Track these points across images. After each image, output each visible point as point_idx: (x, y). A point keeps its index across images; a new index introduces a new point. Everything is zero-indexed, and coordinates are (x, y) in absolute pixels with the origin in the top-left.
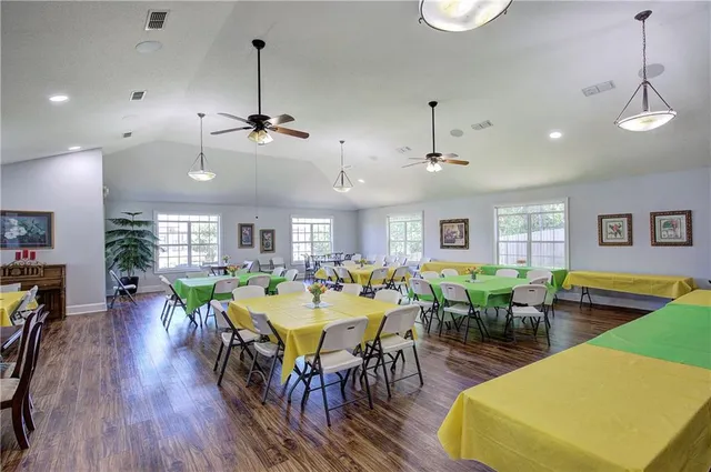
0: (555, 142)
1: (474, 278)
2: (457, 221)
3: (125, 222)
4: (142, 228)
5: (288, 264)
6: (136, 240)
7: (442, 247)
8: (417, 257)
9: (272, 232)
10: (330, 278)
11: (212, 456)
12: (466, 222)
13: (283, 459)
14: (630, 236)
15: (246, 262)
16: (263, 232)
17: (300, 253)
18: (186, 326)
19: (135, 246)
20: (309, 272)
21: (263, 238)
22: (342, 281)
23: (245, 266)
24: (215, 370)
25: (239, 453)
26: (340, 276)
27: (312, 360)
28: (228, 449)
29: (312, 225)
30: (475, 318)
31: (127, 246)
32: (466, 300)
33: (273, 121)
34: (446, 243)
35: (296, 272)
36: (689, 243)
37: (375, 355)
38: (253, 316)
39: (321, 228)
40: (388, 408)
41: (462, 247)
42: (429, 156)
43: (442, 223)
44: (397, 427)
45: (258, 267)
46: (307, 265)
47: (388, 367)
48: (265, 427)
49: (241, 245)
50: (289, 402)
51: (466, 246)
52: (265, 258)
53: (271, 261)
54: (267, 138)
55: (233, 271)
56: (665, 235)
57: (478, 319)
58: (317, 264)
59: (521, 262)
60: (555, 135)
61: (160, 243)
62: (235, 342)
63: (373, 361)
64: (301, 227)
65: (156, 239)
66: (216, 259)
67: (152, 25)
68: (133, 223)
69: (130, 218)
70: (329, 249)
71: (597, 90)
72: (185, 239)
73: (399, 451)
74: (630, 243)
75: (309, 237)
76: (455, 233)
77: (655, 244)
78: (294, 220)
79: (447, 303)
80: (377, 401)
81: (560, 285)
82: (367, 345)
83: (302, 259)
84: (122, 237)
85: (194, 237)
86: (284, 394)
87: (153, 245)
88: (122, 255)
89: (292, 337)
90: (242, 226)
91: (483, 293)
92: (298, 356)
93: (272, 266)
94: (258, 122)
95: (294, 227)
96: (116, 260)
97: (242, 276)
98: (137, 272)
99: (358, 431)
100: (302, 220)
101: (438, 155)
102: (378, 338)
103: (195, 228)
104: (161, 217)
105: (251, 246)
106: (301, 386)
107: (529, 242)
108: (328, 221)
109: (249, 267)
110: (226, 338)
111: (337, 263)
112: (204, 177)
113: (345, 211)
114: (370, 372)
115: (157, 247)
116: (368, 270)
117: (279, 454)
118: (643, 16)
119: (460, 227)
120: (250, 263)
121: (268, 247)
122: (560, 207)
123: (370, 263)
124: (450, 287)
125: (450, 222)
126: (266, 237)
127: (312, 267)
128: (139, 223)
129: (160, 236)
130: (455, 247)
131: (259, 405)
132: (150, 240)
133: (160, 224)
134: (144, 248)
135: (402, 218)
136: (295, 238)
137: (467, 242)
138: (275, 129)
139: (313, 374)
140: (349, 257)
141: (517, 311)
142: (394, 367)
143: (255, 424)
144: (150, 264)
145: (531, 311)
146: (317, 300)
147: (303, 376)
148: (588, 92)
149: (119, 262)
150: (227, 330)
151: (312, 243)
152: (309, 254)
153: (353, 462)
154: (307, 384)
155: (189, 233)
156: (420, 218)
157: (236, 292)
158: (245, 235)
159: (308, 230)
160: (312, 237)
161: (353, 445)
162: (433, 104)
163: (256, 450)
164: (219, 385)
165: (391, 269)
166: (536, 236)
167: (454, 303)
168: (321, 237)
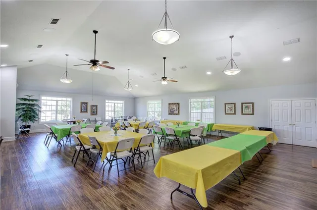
0: (209, 76)
1: (178, 126)
2: (175, 104)
3: (26, 100)
4: (34, 102)
5: (104, 120)
6: (30, 108)
7: (169, 114)
8: (159, 119)
9: (96, 106)
10: (122, 126)
11: (74, 188)
12: (178, 104)
13: (102, 187)
14: (235, 111)
15: (84, 119)
16: (92, 106)
17: (109, 116)
18: (56, 146)
19: (30, 111)
20: (112, 123)
21: (92, 109)
22: (127, 127)
23: (83, 121)
24: (72, 161)
25: (84, 186)
26: (126, 125)
27: (113, 154)
28: (80, 185)
29: (115, 103)
30: (177, 140)
31: (25, 111)
32: (174, 134)
33: (100, 63)
34: (171, 112)
35: (107, 123)
36: (253, 114)
37: (138, 154)
38: (90, 138)
39: (119, 105)
40: (141, 171)
41: (177, 114)
42: (163, 78)
43: (169, 104)
44: (144, 176)
45: (89, 121)
46: (112, 121)
47: (143, 158)
48: (94, 178)
49: (82, 111)
50: (104, 170)
51: (178, 114)
52: (92, 118)
53: (95, 119)
54: (97, 69)
55: (79, 123)
56: (245, 111)
57: (178, 141)
58: (116, 120)
59: (198, 120)
60: (209, 73)
61: (42, 110)
62: (82, 149)
63: (137, 156)
64: (110, 104)
65: (41, 108)
66: (69, 118)
67: (52, 23)
68: (29, 100)
69: (28, 98)
70: (122, 114)
71: (221, 59)
72: (54, 108)
73: (143, 183)
74: (235, 114)
75: (113, 109)
76: (174, 109)
77: (243, 114)
78: (107, 101)
79: (167, 135)
80: (137, 169)
81: (211, 129)
82: (135, 149)
83: (110, 118)
84: (24, 106)
85: (59, 108)
86: (101, 168)
87: (39, 111)
88: (23, 115)
89: (106, 145)
90: (82, 103)
91: (180, 131)
92: (107, 152)
93: (96, 121)
94: (94, 62)
95: (107, 104)
96: (20, 117)
97: (82, 124)
98: (30, 123)
99: (129, 178)
100: (110, 101)
101: (166, 78)
102: (139, 146)
103: (60, 103)
104: (43, 98)
105: (87, 112)
106: (108, 165)
107: (202, 113)
108: (122, 102)
109: (85, 121)
110: (78, 148)
111: (125, 120)
112: (68, 81)
113: (129, 98)
114: (136, 160)
115: (40, 111)
116: (137, 123)
117: (100, 185)
118: (232, 37)
119: (176, 106)
120: (86, 120)
121: (94, 113)
122: (212, 100)
123: (139, 120)
124: (168, 129)
125: (172, 104)
126: (93, 108)
127: (114, 122)
128: (32, 100)
129: (42, 107)
130: (174, 114)
131: (92, 172)
132: (38, 108)
133: (42, 101)
134: (34, 112)
135: (153, 102)
136: (107, 109)
137: (179, 112)
138: (101, 65)
139: (113, 160)
140: (130, 118)
141: (192, 138)
142: (145, 158)
143: (90, 178)
144: (37, 119)
145: (197, 138)
146: (116, 133)
147: (109, 161)
148: (218, 59)
149: (21, 118)
150: (78, 145)
151: (114, 111)
152: (113, 116)
153: (127, 186)
154: (111, 164)
155: (57, 105)
156: (161, 102)
157: (81, 130)
158: (84, 107)
159: (113, 106)
160: (114, 109)
161: (128, 182)
162: (165, 58)
163: (91, 185)
164: (74, 166)
165: (147, 122)
166: (204, 111)
167: (170, 135)
168: (119, 109)
